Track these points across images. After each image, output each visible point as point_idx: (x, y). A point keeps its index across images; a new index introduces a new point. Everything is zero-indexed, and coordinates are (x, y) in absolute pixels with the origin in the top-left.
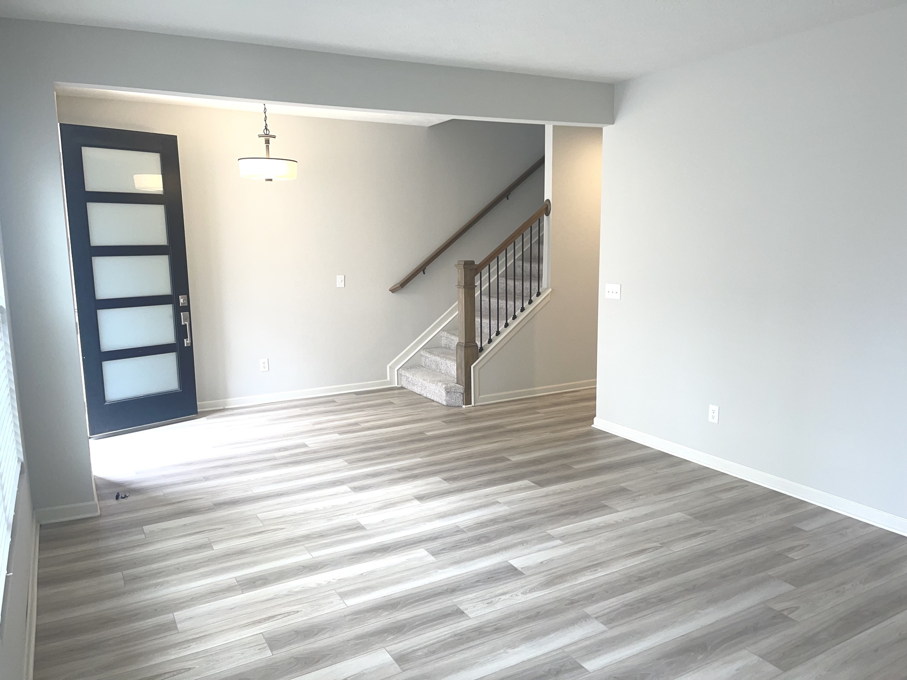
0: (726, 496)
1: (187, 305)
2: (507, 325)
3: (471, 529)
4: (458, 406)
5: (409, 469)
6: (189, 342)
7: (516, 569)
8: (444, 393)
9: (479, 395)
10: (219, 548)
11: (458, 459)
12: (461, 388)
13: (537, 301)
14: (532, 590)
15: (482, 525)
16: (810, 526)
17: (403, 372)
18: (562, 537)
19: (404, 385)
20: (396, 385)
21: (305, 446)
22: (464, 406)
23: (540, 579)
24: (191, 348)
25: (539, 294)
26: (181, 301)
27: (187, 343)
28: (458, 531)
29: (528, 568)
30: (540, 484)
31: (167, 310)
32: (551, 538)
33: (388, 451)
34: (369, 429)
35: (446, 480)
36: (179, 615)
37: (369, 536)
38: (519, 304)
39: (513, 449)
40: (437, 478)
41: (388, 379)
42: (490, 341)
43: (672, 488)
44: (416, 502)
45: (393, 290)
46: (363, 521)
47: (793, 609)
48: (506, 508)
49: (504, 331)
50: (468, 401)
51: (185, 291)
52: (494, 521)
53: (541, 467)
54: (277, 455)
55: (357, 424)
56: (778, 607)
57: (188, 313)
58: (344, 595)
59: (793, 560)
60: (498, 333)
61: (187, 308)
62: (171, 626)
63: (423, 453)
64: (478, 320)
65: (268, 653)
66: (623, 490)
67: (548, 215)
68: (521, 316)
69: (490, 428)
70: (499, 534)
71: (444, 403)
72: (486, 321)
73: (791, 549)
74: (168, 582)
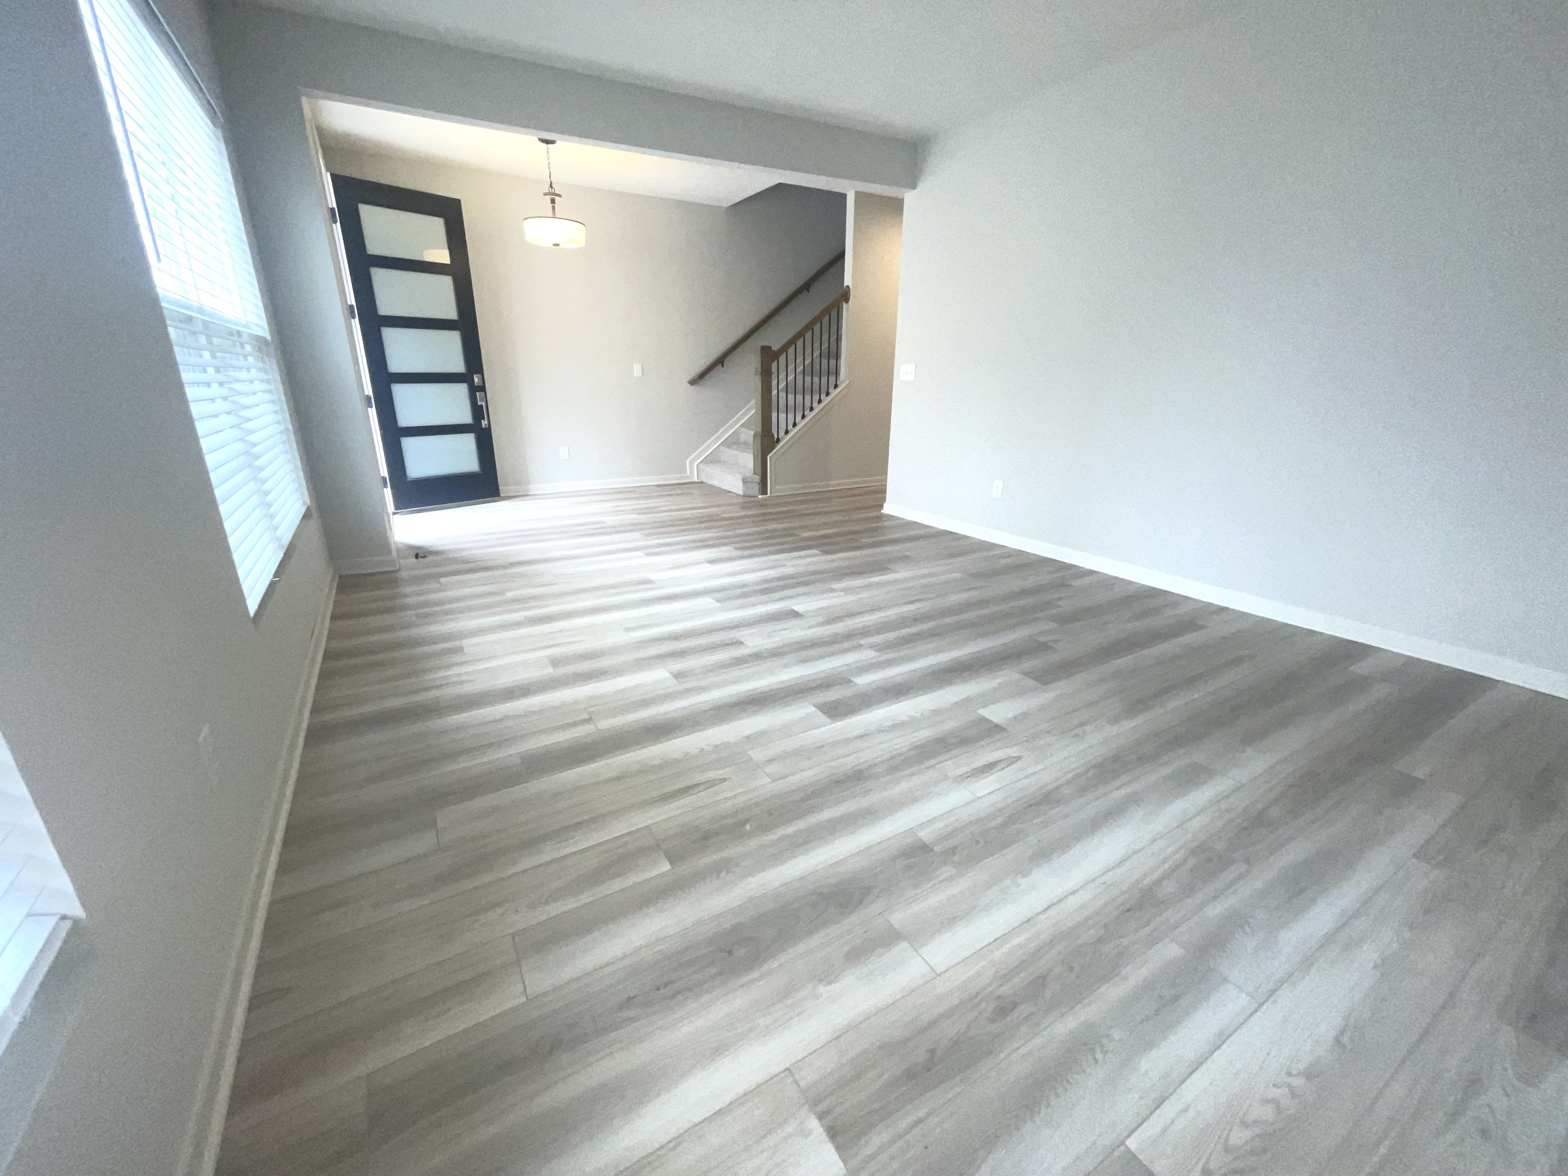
0: (1004, 562)
1: (482, 384)
2: (803, 417)
3: (757, 584)
4: (755, 496)
5: (701, 541)
6: (486, 422)
7: (797, 612)
8: (741, 484)
9: (775, 486)
10: (510, 595)
11: (748, 534)
12: (757, 478)
13: (834, 393)
14: (810, 627)
15: (767, 581)
16: (1078, 583)
17: (702, 466)
18: (843, 590)
19: (704, 480)
20: (696, 480)
21: (603, 522)
22: (760, 496)
23: (821, 619)
24: (488, 430)
25: (836, 386)
26: (476, 380)
27: (485, 424)
28: (744, 585)
29: (806, 612)
30: (827, 553)
31: (462, 389)
32: (833, 590)
33: (684, 528)
34: (666, 511)
35: (736, 548)
36: (465, 642)
37: (659, 588)
38: (816, 397)
39: (805, 528)
40: (729, 548)
41: (688, 474)
42: (787, 432)
43: (954, 556)
44: (708, 565)
45: (693, 382)
46: (652, 577)
47: (1056, 641)
48: (792, 569)
49: (800, 422)
50: (764, 491)
51: (480, 371)
52: (779, 579)
53: (829, 541)
54: (574, 528)
55: (654, 508)
56: (1043, 639)
57: (483, 393)
58: (628, 630)
59: (1060, 606)
60: (795, 425)
61: (482, 388)
62: (459, 650)
63: (715, 530)
64: (774, 415)
65: (550, 670)
66: (907, 557)
67: (847, 301)
68: (818, 408)
69: (783, 512)
70: (784, 588)
71: (741, 493)
72: (782, 416)
73: (1060, 599)
74: (458, 618)
